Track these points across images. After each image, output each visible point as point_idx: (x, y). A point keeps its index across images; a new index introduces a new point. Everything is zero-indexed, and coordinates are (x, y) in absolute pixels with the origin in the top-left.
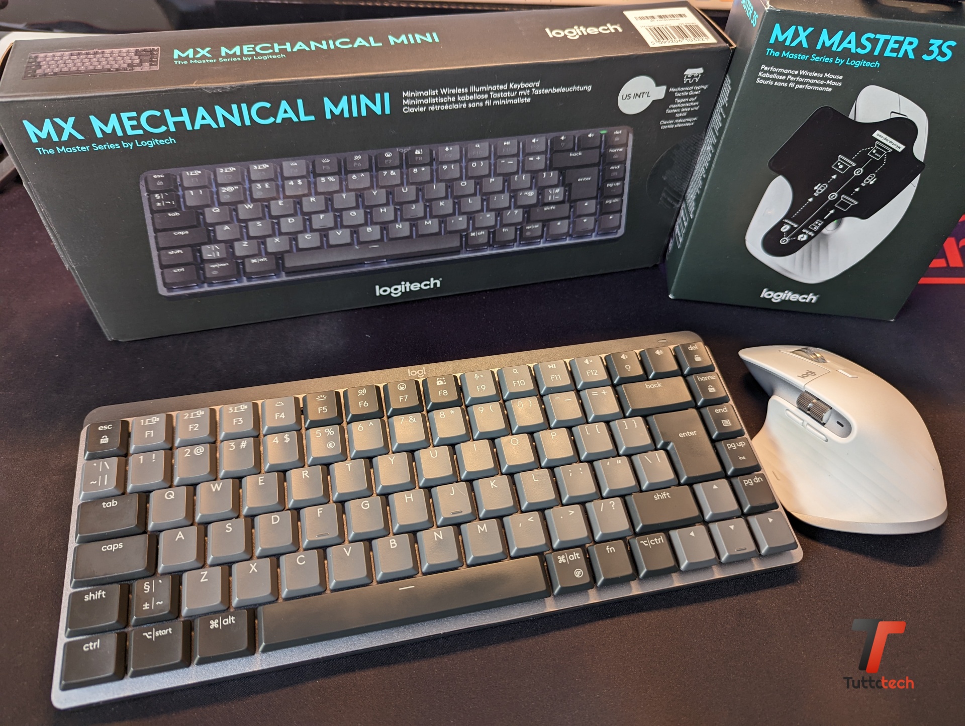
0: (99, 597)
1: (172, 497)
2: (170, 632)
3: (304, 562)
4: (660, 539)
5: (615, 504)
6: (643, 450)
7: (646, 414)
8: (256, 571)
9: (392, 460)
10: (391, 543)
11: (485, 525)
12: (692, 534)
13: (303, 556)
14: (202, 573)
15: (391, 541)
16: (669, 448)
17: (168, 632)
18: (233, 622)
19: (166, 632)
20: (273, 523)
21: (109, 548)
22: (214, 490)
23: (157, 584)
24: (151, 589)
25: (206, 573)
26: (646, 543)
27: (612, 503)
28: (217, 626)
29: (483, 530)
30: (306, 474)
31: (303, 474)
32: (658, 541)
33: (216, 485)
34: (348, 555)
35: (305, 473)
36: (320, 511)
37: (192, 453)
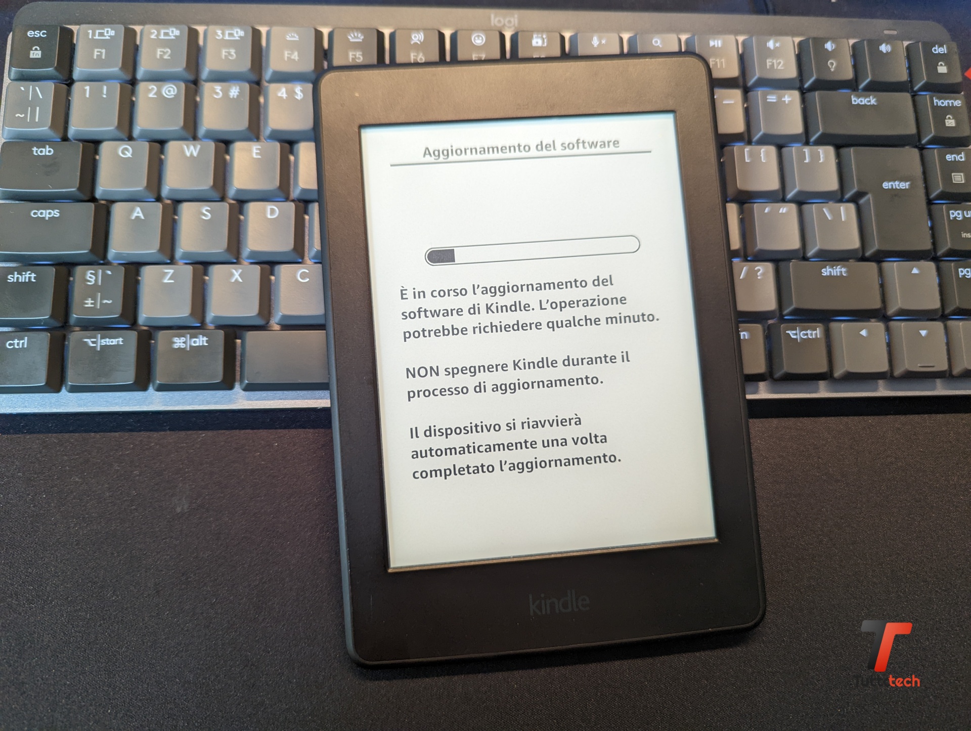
0: (27, 280)
1: (129, 155)
2: (121, 343)
3: (307, 279)
4: (815, 333)
5: (764, 270)
7: (840, 143)
8: (240, 280)
12: (864, 333)
13: (307, 271)
14: (166, 271)
16: (862, 201)
17: (118, 341)
18: (205, 344)
19: (114, 342)
20: (269, 217)
21: (41, 213)
22: (188, 154)
23: (104, 275)
24: (96, 280)
25: (172, 271)
26: (794, 334)
27: (760, 269)
28: (183, 346)
32: (812, 335)
33: (192, 147)
37: (159, 93)
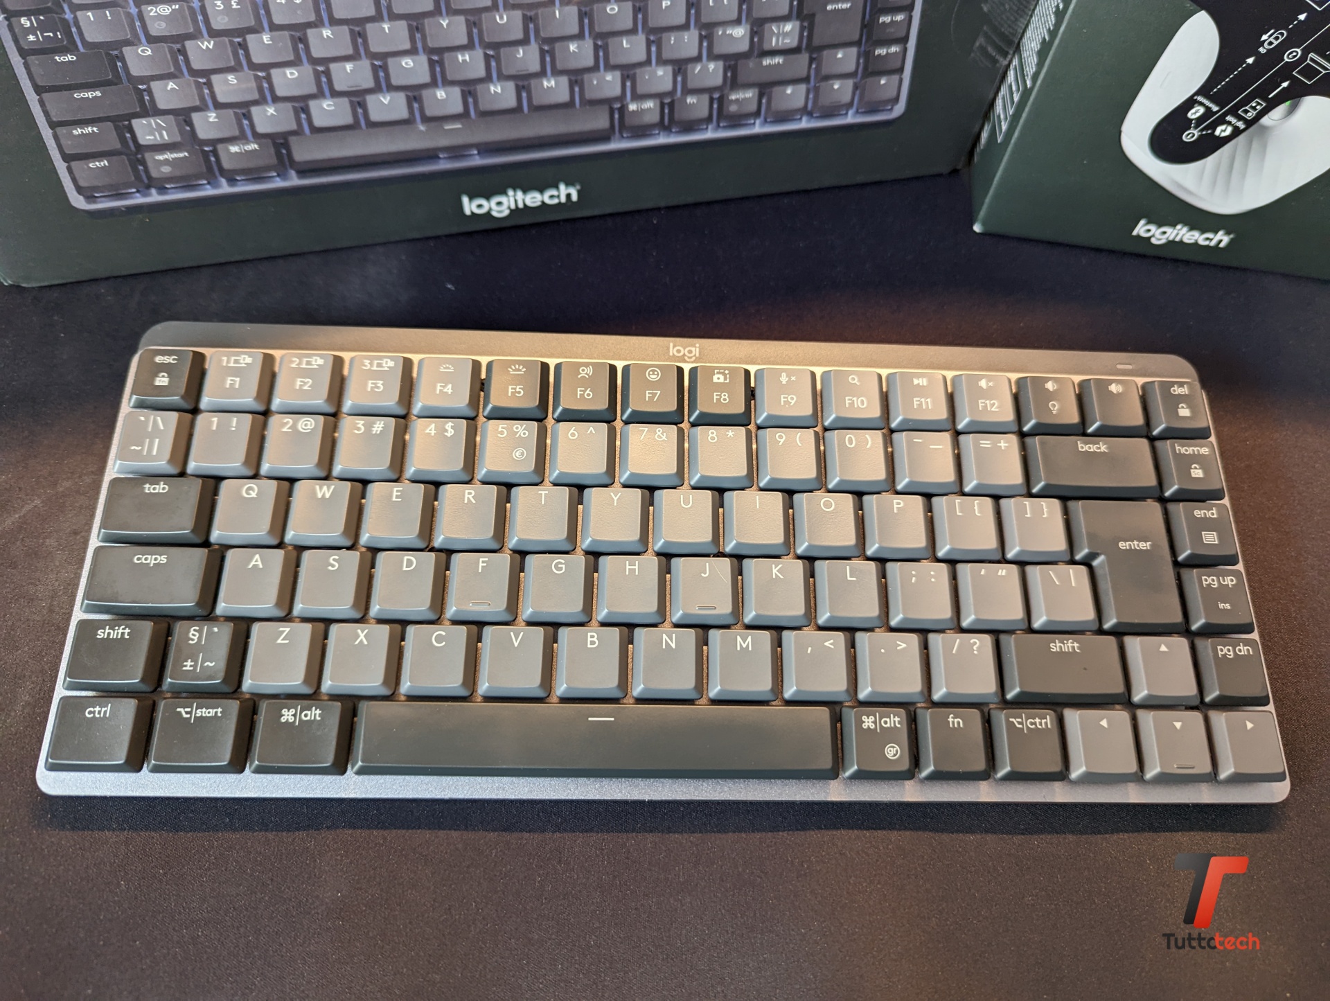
0: (119, 637)
1: (253, 495)
2: (219, 715)
3: (444, 643)
4: (1045, 721)
5: (981, 645)
6: (1048, 561)
7: (1066, 497)
8: (366, 643)
9: (616, 499)
10: (589, 639)
11: (749, 639)
12: (1104, 723)
13: (444, 633)
14: (281, 629)
15: (589, 634)
16: (1095, 563)
17: (216, 713)
18: (318, 718)
19: (212, 712)
20: (405, 569)
21: (146, 559)
22: (320, 496)
23: (210, 633)
24: (200, 639)
25: (288, 629)
26: (1019, 723)
27: (975, 643)
28: (291, 719)
29: (744, 646)
30: (470, 496)
31: (467, 496)
32: (1041, 724)
33: (325, 488)
34: (516, 644)
35: (470, 493)
36: (483, 562)
37: (294, 427)
